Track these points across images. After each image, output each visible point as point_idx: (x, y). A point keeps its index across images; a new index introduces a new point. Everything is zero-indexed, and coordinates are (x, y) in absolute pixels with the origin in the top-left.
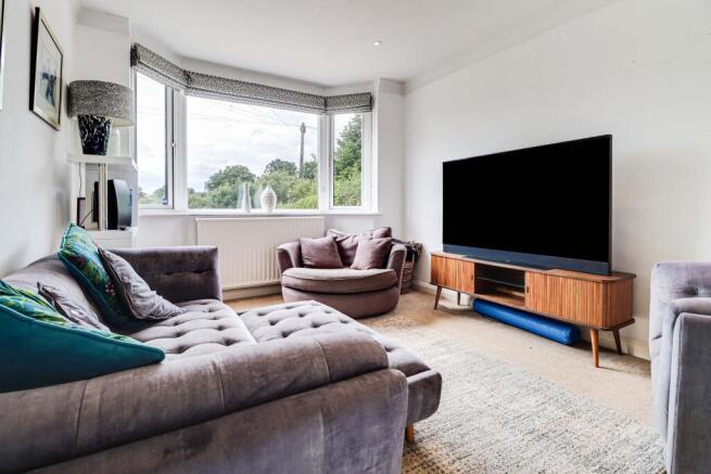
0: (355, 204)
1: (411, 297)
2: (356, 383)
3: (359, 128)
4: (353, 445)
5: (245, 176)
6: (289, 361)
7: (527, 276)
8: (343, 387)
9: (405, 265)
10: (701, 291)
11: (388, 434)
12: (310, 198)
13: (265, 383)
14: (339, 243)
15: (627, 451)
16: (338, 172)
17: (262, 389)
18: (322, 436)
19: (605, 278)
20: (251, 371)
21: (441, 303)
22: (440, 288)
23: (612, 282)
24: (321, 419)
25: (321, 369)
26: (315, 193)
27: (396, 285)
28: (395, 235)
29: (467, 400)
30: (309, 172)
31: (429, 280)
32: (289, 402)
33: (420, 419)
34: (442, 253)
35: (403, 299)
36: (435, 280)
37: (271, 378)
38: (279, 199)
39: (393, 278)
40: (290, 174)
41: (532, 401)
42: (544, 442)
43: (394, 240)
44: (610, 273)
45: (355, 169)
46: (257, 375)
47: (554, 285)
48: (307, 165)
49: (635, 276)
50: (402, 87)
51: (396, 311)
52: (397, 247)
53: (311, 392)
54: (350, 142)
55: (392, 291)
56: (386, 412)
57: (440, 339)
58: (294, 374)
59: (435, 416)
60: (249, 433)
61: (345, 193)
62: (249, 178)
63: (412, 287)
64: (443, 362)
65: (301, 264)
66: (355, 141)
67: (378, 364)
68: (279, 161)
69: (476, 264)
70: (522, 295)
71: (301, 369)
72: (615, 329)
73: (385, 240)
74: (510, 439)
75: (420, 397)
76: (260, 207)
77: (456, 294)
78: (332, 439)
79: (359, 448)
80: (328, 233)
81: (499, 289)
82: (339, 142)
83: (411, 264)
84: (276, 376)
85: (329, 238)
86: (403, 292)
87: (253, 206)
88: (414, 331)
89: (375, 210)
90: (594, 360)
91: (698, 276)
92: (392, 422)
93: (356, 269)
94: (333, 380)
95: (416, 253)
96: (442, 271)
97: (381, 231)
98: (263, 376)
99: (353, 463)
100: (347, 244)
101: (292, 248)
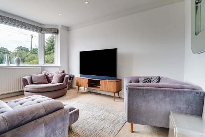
0: (52, 63)
1: (71, 90)
2: (54, 113)
3: (54, 39)
4: (54, 130)
5: (6, 52)
6: (32, 111)
7: (100, 81)
8: (50, 115)
9: (69, 81)
10: (132, 82)
11: (64, 125)
12: (35, 61)
13: (23, 119)
14: (46, 76)
15: (120, 118)
16: (46, 52)
17: (22, 121)
18: (44, 130)
19: (117, 81)
20: (18, 116)
21: (79, 91)
22: (79, 87)
23: (117, 82)
24: (43, 125)
25: (43, 112)
26: (37, 59)
27: (66, 87)
28: (66, 72)
29: (86, 115)
30: (34, 52)
31: (76, 85)
32: (32, 123)
33: (73, 123)
34: (80, 77)
35: (68, 91)
36: (78, 85)
37: (25, 117)
38: (22, 61)
39: (65, 85)
40: (26, 52)
41: (101, 112)
42: (104, 121)
43: (65, 74)
44: (117, 80)
45: (52, 52)
46: (20, 117)
47: (106, 83)
48: (34, 49)
49: (121, 80)
50: (68, 29)
51: (66, 95)
52: (66, 76)
53: (40, 119)
54: (50, 43)
55: (65, 89)
56: (63, 120)
57: (79, 101)
58: (34, 115)
59: (77, 121)
60: (19, 134)
61: (48, 59)
62: (8, 52)
63: (71, 87)
64: (80, 107)
65: (32, 83)
66: (52, 43)
67: (61, 107)
68: (21, 47)
69: (89, 80)
70: (99, 86)
71: (36, 113)
72: (118, 92)
73: (62, 74)
74: (96, 122)
75: (73, 117)
76: (14, 64)
77: (83, 88)
78: (47, 130)
79: (56, 131)
80: (43, 72)
81: (94, 86)
82: (46, 43)
83: (71, 81)
84: (27, 116)
85: (43, 74)
86: (68, 89)
87: (11, 63)
88: (72, 100)
89: (59, 65)
90: (114, 100)
91: (132, 79)
92: (65, 122)
93: (53, 83)
94: (47, 114)
95: (72, 78)
96: (79, 82)
97: (61, 71)
98: (22, 117)
99: (54, 136)
100: (50, 76)
101: (28, 78)
